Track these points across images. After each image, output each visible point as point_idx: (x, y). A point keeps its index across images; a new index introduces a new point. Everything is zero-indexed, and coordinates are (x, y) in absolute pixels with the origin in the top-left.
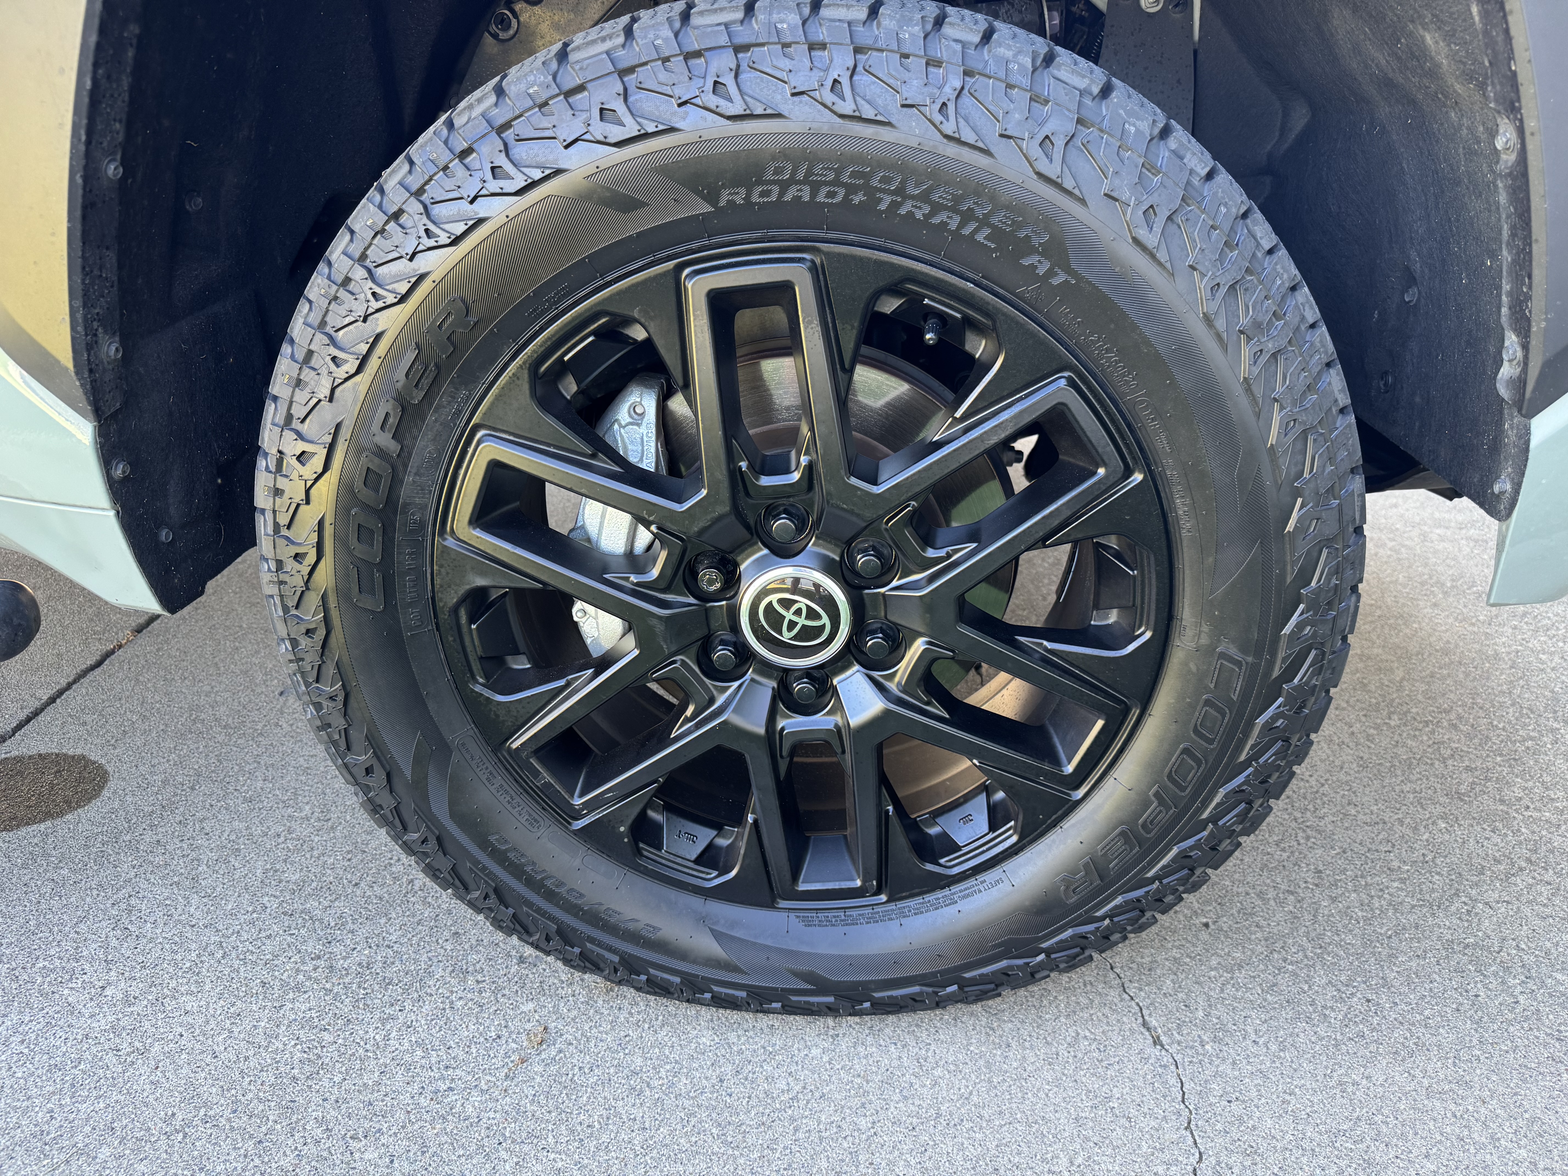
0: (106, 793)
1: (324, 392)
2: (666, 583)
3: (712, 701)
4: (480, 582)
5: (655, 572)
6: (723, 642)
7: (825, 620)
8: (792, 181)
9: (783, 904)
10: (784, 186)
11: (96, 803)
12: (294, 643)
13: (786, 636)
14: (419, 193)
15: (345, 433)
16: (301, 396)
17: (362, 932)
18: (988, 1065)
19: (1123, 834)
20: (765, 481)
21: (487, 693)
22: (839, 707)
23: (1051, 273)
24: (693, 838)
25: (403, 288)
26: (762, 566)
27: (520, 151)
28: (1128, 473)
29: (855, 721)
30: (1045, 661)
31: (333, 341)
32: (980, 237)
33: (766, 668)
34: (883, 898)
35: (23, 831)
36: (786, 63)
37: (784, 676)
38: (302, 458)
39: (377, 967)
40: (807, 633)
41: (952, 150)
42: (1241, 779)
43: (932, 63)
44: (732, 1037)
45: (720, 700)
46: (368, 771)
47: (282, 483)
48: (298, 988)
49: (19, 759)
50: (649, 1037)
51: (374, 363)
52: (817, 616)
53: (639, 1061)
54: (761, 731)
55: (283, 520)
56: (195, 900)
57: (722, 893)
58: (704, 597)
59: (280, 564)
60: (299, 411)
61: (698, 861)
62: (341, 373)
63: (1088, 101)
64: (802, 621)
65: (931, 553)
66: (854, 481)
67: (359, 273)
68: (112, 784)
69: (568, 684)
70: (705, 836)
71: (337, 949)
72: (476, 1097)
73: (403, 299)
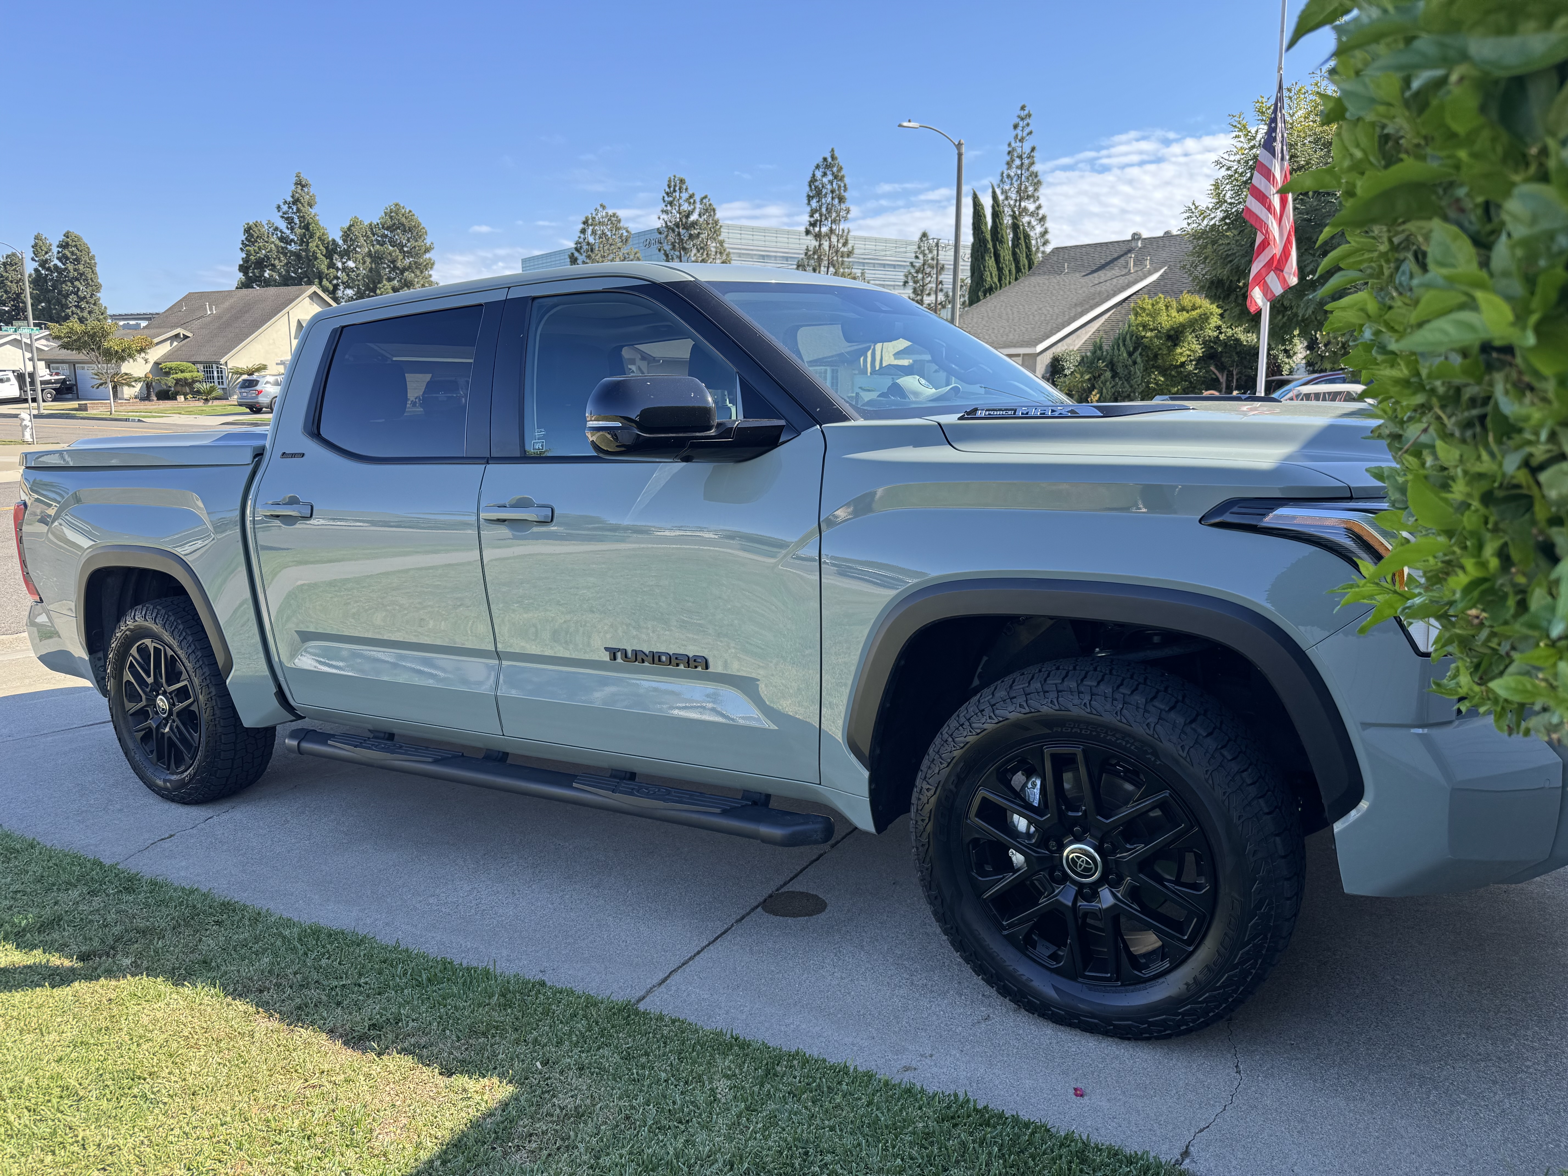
0: (827, 911)
1: (936, 771)
2: (1038, 845)
3: (1054, 891)
4: (977, 836)
5: (1034, 841)
6: (1059, 871)
7: (1093, 865)
8: (1074, 727)
9: (1080, 980)
10: (1072, 728)
11: (824, 913)
12: (917, 848)
13: (1079, 870)
14: (969, 720)
15: (941, 784)
16: (930, 772)
17: (924, 975)
18: (1160, 1063)
19: (1207, 966)
20: (1070, 814)
21: (976, 876)
22: (1100, 902)
23: (1155, 761)
24: (1047, 948)
25: (962, 745)
26: (1071, 843)
27: (997, 712)
28: (1192, 827)
29: (1105, 906)
30: (1174, 892)
31: (941, 757)
32: (1133, 748)
33: (1074, 882)
34: (1119, 983)
35: (799, 918)
36: (1071, 697)
37: (1081, 886)
38: (928, 790)
39: (929, 986)
40: (1086, 870)
41: (1121, 724)
42: (1247, 948)
43: (1114, 699)
44: (1060, 1034)
45: (1057, 891)
46: (936, 898)
47: (921, 796)
48: (900, 986)
49: (793, 892)
50: (1027, 1027)
51: (952, 765)
52: (1090, 864)
53: (1021, 1032)
54: (1070, 904)
55: (920, 808)
56: (862, 953)
57: (1057, 972)
58: (1052, 852)
59: (917, 822)
60: (928, 776)
61: (1050, 957)
62: (942, 766)
63: (1164, 712)
64: (1084, 865)
65: (1128, 846)
66: (1099, 817)
67: (950, 739)
68: (829, 907)
69: (1004, 877)
70: (1053, 949)
71: (914, 978)
72: (960, 1028)
73: (962, 748)
